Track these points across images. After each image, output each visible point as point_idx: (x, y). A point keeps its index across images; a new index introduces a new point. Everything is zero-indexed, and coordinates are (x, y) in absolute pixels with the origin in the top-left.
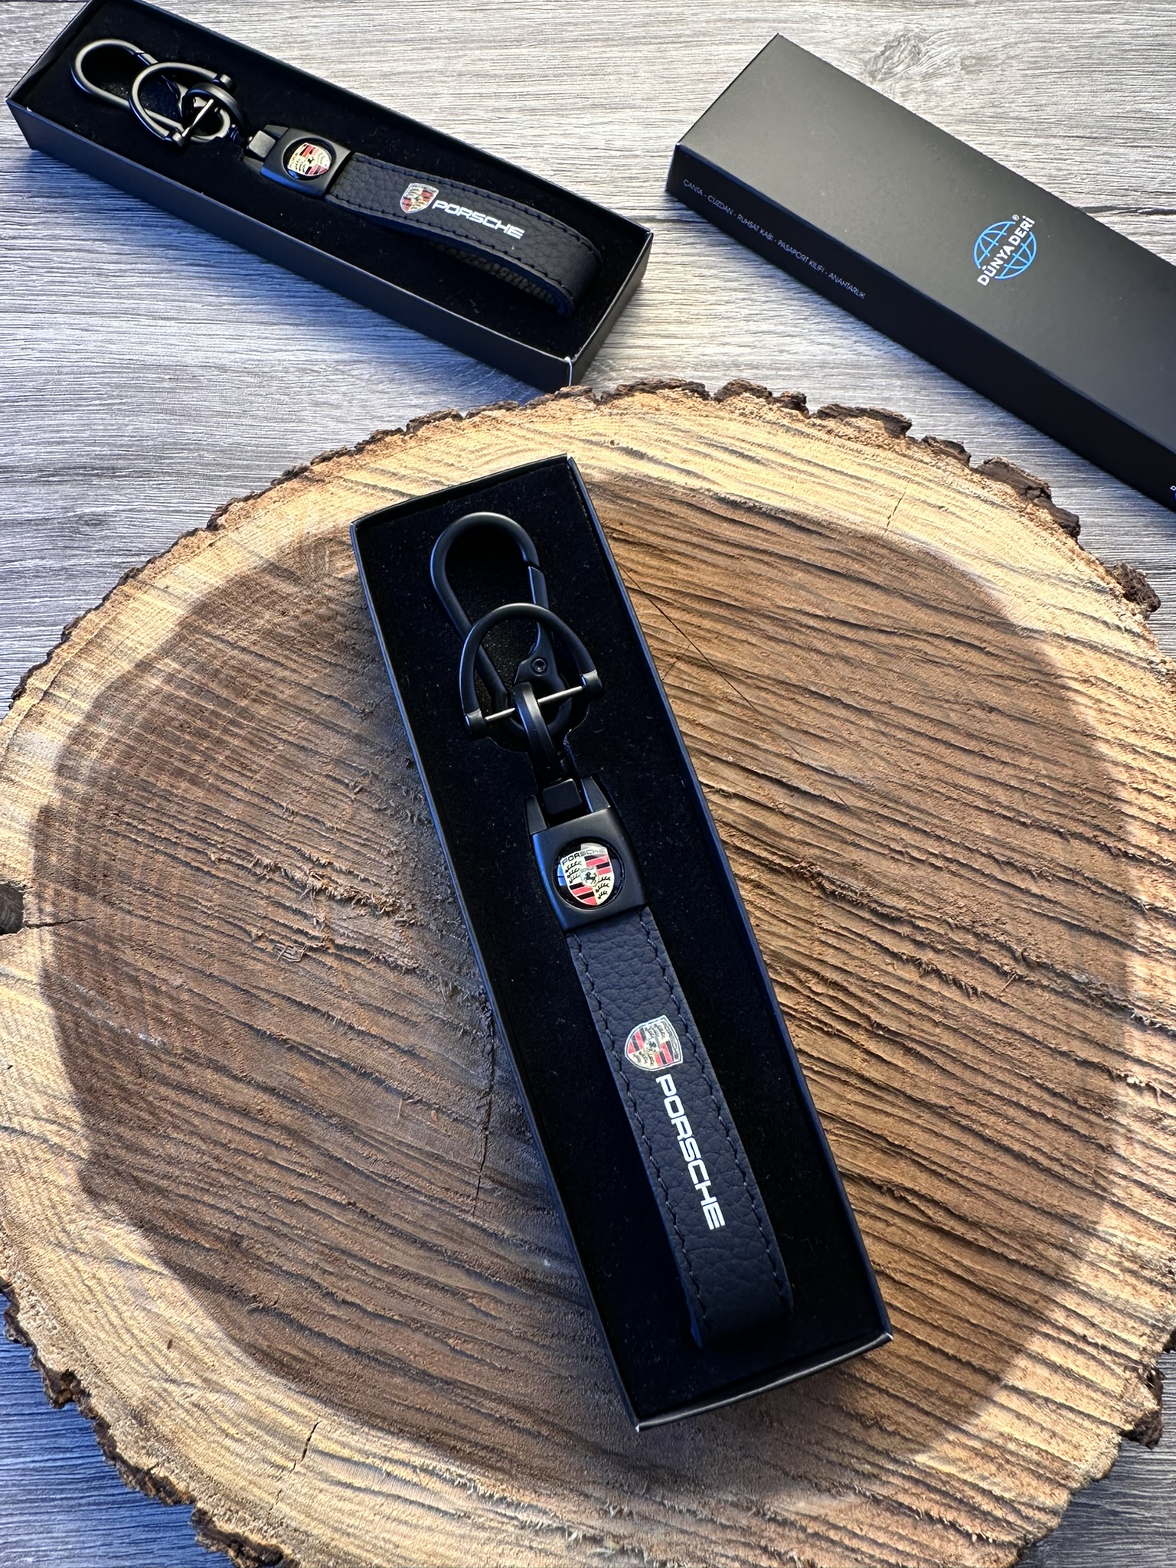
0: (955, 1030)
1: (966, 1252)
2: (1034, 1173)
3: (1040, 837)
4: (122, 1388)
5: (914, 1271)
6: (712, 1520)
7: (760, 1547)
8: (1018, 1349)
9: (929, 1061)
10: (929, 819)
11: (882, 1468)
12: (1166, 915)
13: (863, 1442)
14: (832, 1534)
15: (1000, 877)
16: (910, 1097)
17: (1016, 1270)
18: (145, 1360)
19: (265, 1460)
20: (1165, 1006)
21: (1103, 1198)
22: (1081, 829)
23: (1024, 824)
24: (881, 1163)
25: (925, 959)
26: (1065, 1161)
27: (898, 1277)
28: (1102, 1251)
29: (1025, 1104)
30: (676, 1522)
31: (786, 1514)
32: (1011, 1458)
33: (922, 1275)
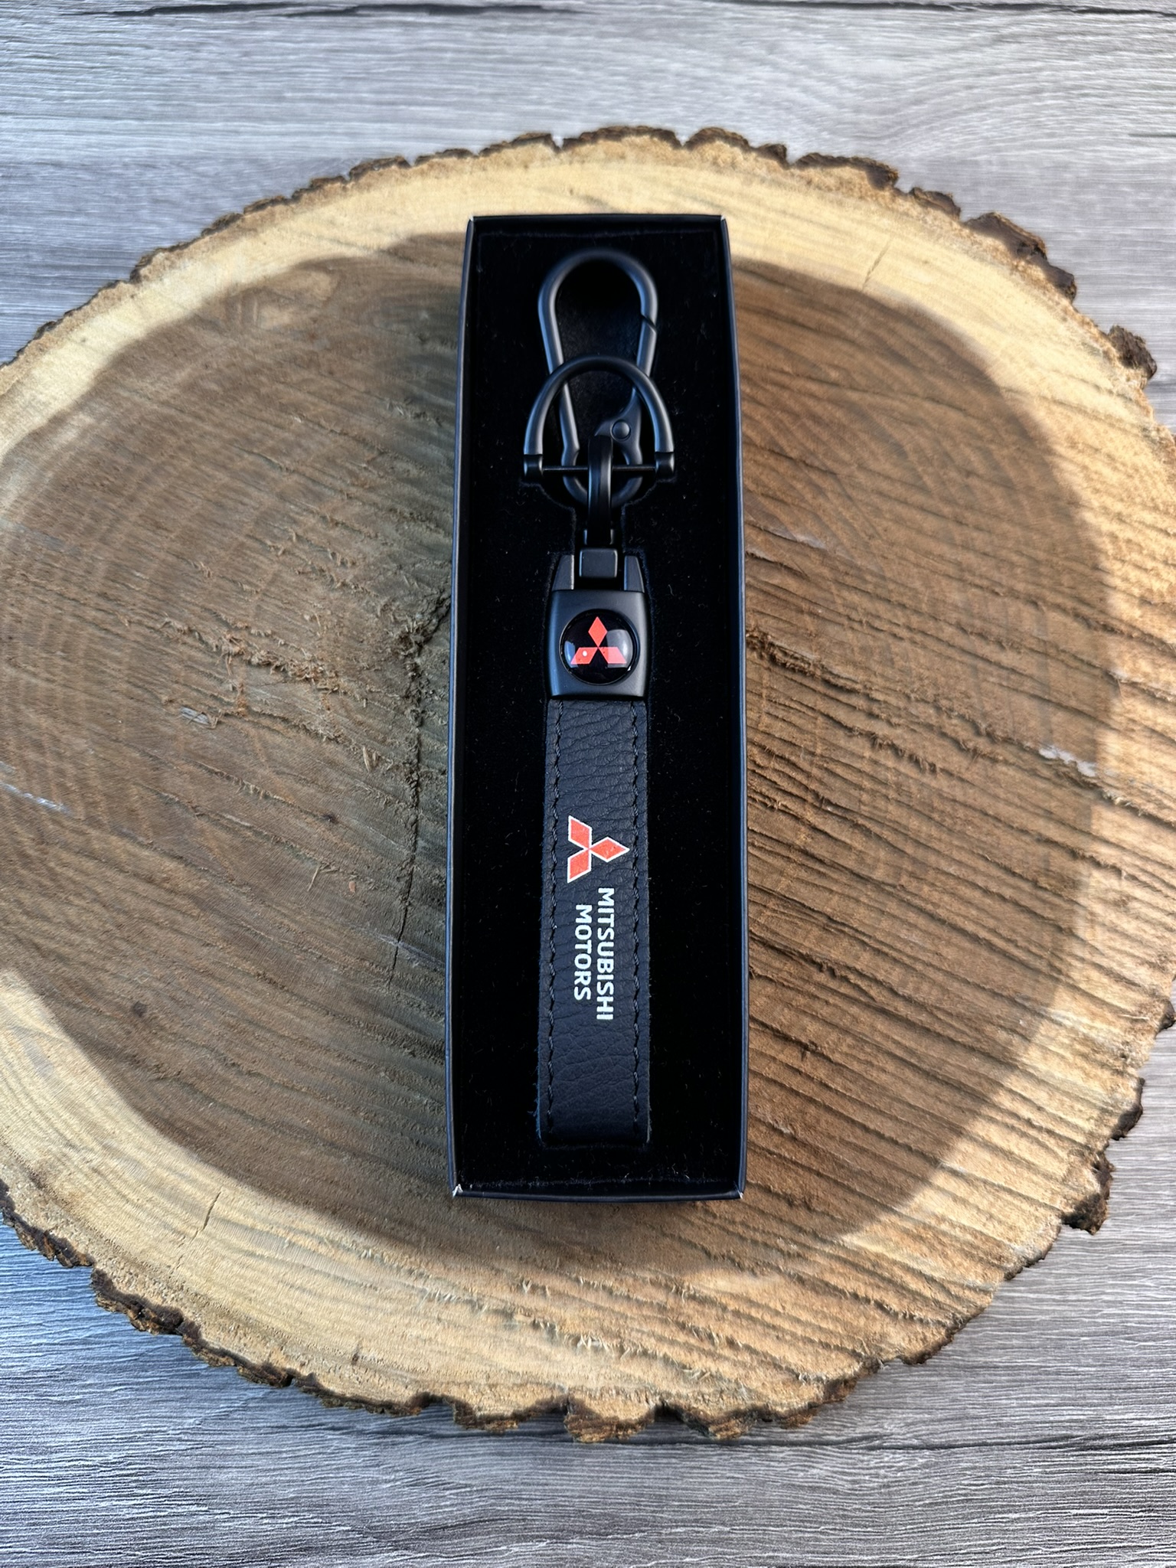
0: (909, 807)
1: (909, 1034)
2: (985, 953)
3: (1014, 607)
4: (20, 1151)
5: (854, 1052)
6: (628, 1298)
7: (677, 1323)
8: (959, 1132)
9: (879, 837)
10: (892, 586)
11: (809, 1248)
12: (1143, 691)
13: (791, 1223)
14: (753, 1313)
15: (968, 647)
16: (858, 876)
17: (962, 1053)
18: (43, 1124)
19: (166, 1226)
20: (1136, 784)
21: (1057, 980)
22: (1060, 600)
23: (997, 594)
24: (820, 940)
25: (880, 733)
26: (1021, 943)
27: (837, 1057)
28: (1053, 1034)
29: (980, 884)
30: (590, 1298)
31: (706, 1292)
32: (944, 1240)
33: (862, 1056)
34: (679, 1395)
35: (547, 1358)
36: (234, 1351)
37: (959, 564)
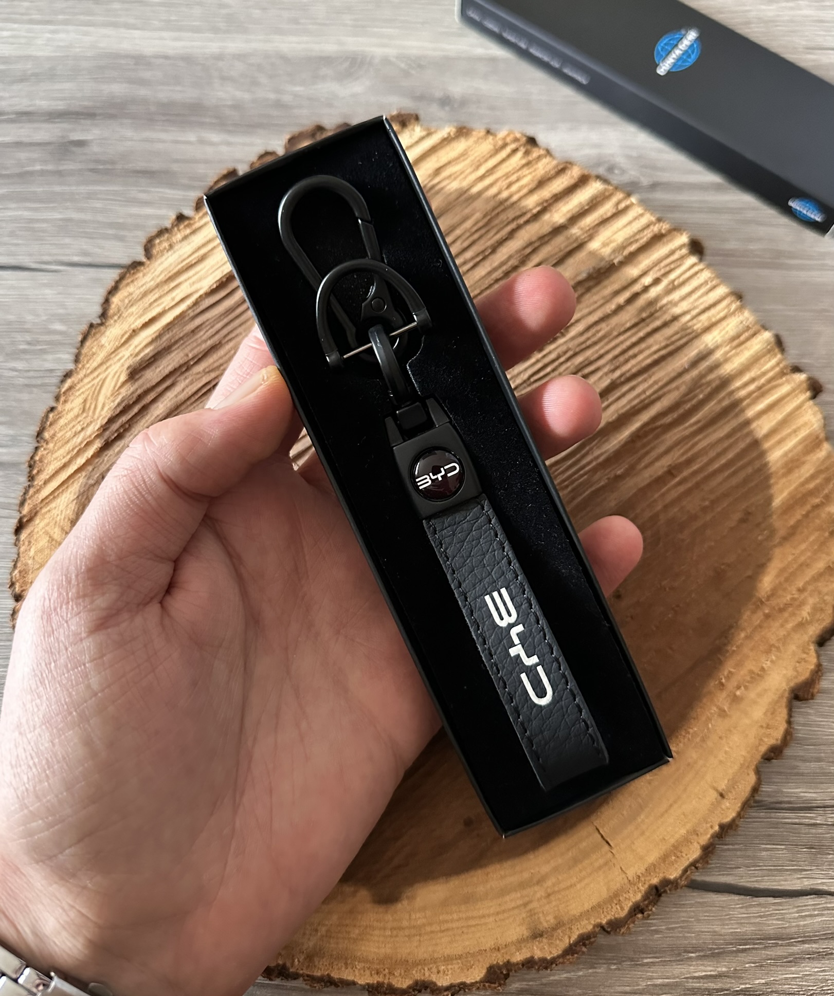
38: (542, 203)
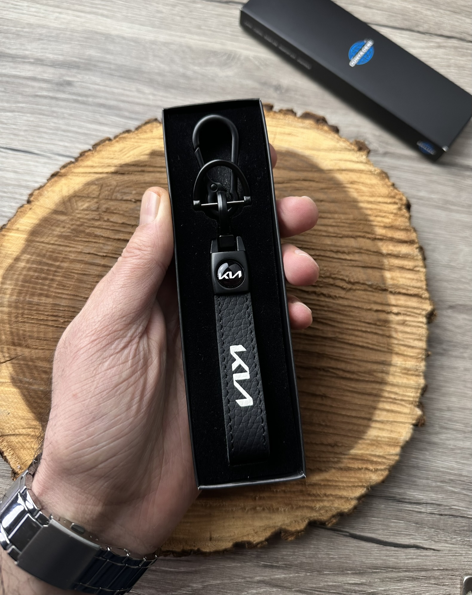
0: (332, 311)
1: (352, 383)
2: (368, 351)
3: (346, 239)
5: (337, 393)
6: (290, 491)
8: (375, 408)
10: (308, 244)
11: (340, 458)
12: (393, 255)
13: (333, 452)
14: (330, 483)
15: (336, 257)
16: (324, 337)
17: (369, 383)
20: (397, 285)
22: (359, 234)
23: (340, 237)
24: (317, 361)
25: (317, 291)
26: (377, 344)
27: (332, 396)
28: (394, 370)
29: (359, 328)
30: (278, 495)
31: (313, 482)
32: (380, 442)
33: (339, 393)
34: (314, 516)
35: (270, 518)
36: (171, 549)
37: (325, 231)
38: (384, 236)
